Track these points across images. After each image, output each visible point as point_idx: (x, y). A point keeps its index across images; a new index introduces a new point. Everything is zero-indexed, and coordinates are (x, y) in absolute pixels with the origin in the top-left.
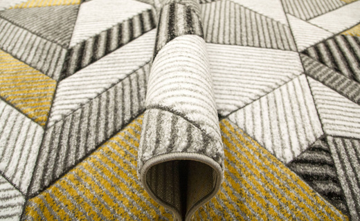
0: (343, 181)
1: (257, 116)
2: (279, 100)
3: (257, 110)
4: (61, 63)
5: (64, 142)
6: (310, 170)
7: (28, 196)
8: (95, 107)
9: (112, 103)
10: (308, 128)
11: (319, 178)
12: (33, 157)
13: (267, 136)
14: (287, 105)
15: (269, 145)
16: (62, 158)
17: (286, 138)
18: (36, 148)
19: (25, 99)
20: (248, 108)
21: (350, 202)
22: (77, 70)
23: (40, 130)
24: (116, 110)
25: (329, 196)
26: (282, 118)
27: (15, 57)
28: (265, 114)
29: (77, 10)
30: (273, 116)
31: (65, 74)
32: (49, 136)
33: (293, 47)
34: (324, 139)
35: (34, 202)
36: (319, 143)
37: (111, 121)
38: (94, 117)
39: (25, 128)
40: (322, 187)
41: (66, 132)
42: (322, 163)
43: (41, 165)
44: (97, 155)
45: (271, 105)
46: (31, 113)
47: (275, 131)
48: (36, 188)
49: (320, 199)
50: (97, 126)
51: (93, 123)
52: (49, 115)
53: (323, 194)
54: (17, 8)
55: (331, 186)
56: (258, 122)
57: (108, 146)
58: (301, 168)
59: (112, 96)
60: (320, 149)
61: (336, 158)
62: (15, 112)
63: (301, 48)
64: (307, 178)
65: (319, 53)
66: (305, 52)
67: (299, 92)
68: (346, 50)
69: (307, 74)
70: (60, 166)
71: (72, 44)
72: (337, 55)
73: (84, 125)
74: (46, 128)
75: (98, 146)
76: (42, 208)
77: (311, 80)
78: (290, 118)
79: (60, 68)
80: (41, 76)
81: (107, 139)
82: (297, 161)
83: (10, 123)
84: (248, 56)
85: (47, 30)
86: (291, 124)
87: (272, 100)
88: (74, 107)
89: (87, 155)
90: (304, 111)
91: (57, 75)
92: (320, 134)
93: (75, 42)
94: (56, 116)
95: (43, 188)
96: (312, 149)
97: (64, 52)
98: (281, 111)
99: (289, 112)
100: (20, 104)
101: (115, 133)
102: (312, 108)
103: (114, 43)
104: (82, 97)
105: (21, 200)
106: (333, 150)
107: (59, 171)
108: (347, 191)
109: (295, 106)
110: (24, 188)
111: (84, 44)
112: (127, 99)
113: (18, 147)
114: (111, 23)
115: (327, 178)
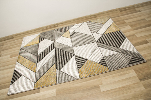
2: (95, 53)
4: (37, 60)
5: (39, 74)
7: (35, 83)
8: (43, 68)
10: (101, 57)
11: (103, 64)
12: (35, 77)
14: (96, 54)
15: (95, 62)
16: (39, 77)
17: (97, 59)
18: (35, 76)
19: (32, 68)
22: (40, 61)
23: (35, 73)
24: (46, 68)
25: (105, 66)
26: (96, 56)
27: (28, 59)
28: (93, 57)
29: (38, 45)
30: (95, 57)
31: (38, 62)
33: (95, 41)
34: (103, 58)
37: (45, 70)
38: (43, 70)
39: (33, 73)
40: (104, 65)
42: (103, 61)
44: (44, 76)
45: (94, 55)
46: (33, 70)
47: (96, 59)
48: (36, 81)
52: (36, 70)
53: (104, 66)
54: (26, 46)
55: (105, 64)
57: (45, 74)
59: (46, 65)
62: (31, 71)
63: (96, 41)
64: (102, 64)
65: (100, 41)
66: (97, 42)
67: (98, 51)
68: (105, 38)
69: (98, 47)
71: (38, 55)
72: (103, 40)
73: (41, 71)
74: (36, 73)
76: (37, 84)
77: (99, 47)
78: (97, 56)
80: (33, 63)
81: (45, 73)
82: (100, 62)
83: (30, 73)
84: (87, 46)
85: (33, 52)
86: (98, 57)
89: (42, 76)
90: (99, 54)
91: (36, 62)
92: (102, 57)
94: (37, 71)
95: (37, 81)
96: (102, 60)
97: (37, 57)
98: (96, 55)
99: (97, 55)
100: (31, 69)
101: (46, 72)
102: (100, 53)
103: (46, 54)
104: (41, 67)
105: (34, 83)
106: (105, 59)
107: (38, 79)
108: (107, 64)
111: (40, 55)
112: (48, 66)
114: (45, 49)
115: (104, 63)
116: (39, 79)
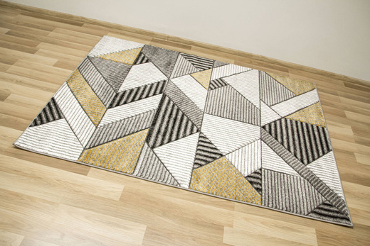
0: (263, 185)
1: (237, 157)
2: (247, 151)
3: (237, 154)
4: (111, 100)
5: (101, 135)
6: (253, 180)
7: (85, 149)
8: (117, 125)
9: (124, 125)
10: (256, 164)
11: (255, 183)
12: (89, 137)
13: (239, 166)
14: (250, 153)
15: (239, 169)
16: (99, 140)
17: (246, 167)
18: (91, 134)
19: (92, 113)
20: (240, 150)
21: (263, 192)
22: (117, 106)
23: (94, 128)
24: (124, 129)
25: (257, 189)
26: (246, 159)
27: (93, 90)
28: (240, 156)
29: (129, 69)
30: (243, 158)
31: (111, 106)
32: (97, 131)
33: (259, 124)
34: (261, 170)
35: (86, 151)
36: (259, 171)
37: (121, 133)
38: (115, 129)
39: (89, 125)
40: (255, 186)
41: (103, 131)
42: (258, 178)
43: (91, 140)
44: (111, 143)
45: (244, 153)
46: (93, 119)
47: (243, 164)
48: (88, 147)
49: (254, 189)
50: (115, 133)
51: (114, 131)
52: (99, 123)
53: (255, 188)
54: (100, 58)
55: (259, 186)
56: (237, 159)
57: (115, 141)
58: (249, 179)
59: (125, 123)
60: (258, 173)
61: (263, 177)
63: (263, 125)
64: (251, 182)
65: (270, 129)
66: (264, 127)
67: (256, 148)
69: (261, 139)
70: (97, 143)
71: (119, 91)
73: (110, 131)
74: (97, 128)
75: (112, 140)
76: (88, 153)
77: (263, 142)
78: (250, 160)
79: (110, 102)
80: (101, 104)
81: (116, 139)
82: (248, 176)
83: (85, 121)
84: (236, 127)
85: (111, 78)
86: (250, 162)
87: (244, 150)
88: (110, 122)
89: (107, 142)
90: (256, 157)
91: (108, 105)
92: (260, 167)
93: (121, 90)
94: (101, 124)
95: (90, 148)
96: (255, 173)
97: (115, 94)
98: (246, 156)
99: (250, 157)
100: (89, 114)
101: (120, 137)
102: (259, 156)
103: (138, 97)
104: (114, 119)
105: (82, 149)
106: (263, 174)
107: (96, 144)
108: (263, 188)
109: (253, 154)
110: (84, 146)
111: (125, 92)
112: (131, 126)
113: (85, 131)
114: (141, 84)
115: (258, 183)
116: (98, 145)
